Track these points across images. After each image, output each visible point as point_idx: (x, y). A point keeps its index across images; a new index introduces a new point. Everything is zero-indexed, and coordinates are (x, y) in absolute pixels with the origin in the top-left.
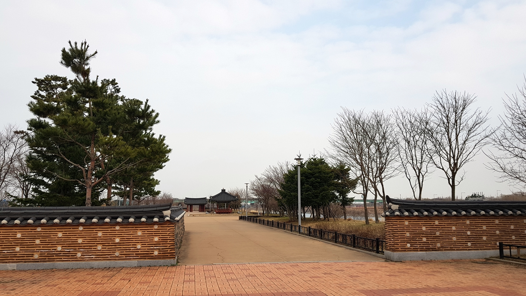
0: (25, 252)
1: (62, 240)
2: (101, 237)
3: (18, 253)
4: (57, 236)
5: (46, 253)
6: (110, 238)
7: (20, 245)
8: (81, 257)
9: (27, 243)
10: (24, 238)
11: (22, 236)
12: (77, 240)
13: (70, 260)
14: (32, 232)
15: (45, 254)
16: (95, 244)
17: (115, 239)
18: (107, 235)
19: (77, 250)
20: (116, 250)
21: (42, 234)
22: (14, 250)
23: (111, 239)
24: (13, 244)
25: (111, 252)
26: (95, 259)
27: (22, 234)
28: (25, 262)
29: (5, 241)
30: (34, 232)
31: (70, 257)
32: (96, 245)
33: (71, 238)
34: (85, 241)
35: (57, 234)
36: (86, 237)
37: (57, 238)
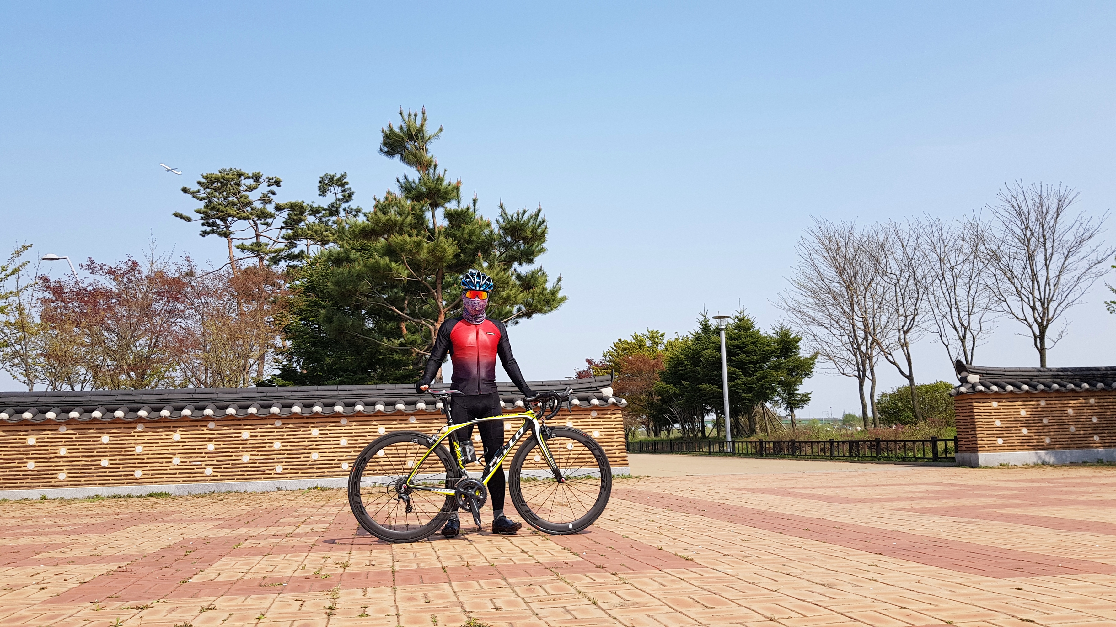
3: (382, 460)
21: (417, 427)
28: (394, 473)
30: (404, 424)
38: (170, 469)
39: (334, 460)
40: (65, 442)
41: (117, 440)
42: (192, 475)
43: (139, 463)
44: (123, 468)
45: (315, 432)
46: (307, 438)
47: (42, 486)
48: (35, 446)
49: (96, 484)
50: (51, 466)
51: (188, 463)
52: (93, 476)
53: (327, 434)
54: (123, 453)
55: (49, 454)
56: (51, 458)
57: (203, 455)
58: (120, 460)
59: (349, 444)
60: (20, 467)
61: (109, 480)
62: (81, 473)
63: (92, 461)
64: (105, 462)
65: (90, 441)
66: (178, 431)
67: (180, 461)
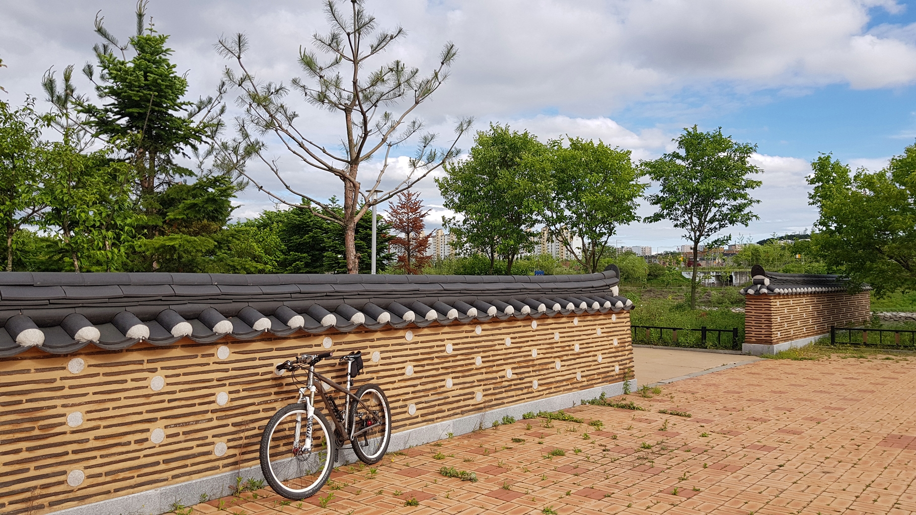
0: (460, 389)
1: (511, 353)
2: (558, 342)
3: (449, 394)
4: (504, 344)
5: (492, 387)
6: (569, 343)
7: (452, 373)
8: (539, 389)
9: (463, 366)
10: (458, 355)
11: (453, 350)
12: (530, 351)
13: (524, 399)
15: (490, 389)
16: (551, 357)
17: (573, 345)
18: (565, 337)
19: (532, 374)
20: (575, 369)
21: (482, 341)
22: (443, 386)
23: (570, 346)
24: (441, 371)
27: (454, 345)
28: (462, 413)
29: (427, 365)
30: (469, 337)
31: (524, 392)
32: (553, 360)
33: (520, 347)
34: (539, 354)
35: (504, 339)
36: (540, 344)
37: (505, 349)
38: (145, 456)
39: (399, 401)
42: (189, 462)
43: (74, 452)
45: (375, 355)
51: (181, 438)
57: (209, 415)
59: (415, 372)
66: (159, 369)
67: (163, 435)
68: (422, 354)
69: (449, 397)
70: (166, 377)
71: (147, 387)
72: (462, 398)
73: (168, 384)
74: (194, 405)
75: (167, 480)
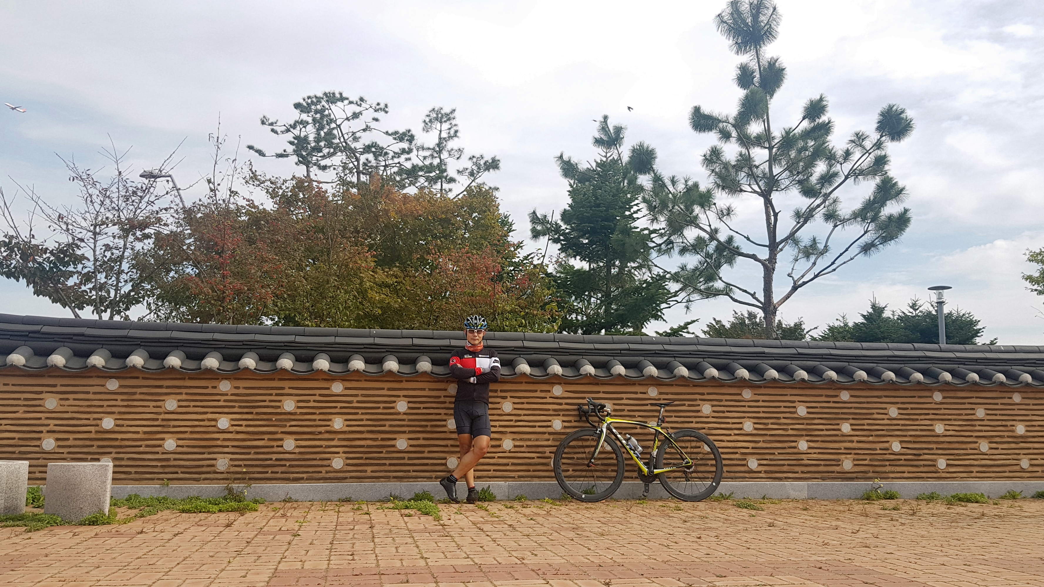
0: (819, 453)
1: (899, 425)
2: (983, 420)
3: (803, 456)
4: (886, 414)
5: (868, 457)
6: (1004, 423)
7: (807, 435)
8: (947, 471)
9: (822, 430)
10: (814, 418)
11: (808, 413)
12: (932, 425)
13: (922, 478)
14: (829, 402)
15: (866, 460)
16: (972, 436)
17: (1013, 426)
18: (996, 415)
19: (934, 452)
20: (1019, 454)
21: (851, 408)
22: (795, 448)
23: (1006, 426)
24: (791, 432)
25: (1009, 459)
26: (978, 475)
27: (808, 407)
28: (822, 478)
29: (772, 424)
30: (834, 402)
31: (922, 469)
32: (975, 440)
33: (917, 420)
34: (949, 430)
35: (886, 409)
36: (951, 420)
37: (888, 419)
38: (499, 457)
39: (736, 453)
40: (341, 408)
41: (419, 408)
42: (531, 468)
44: (429, 452)
45: (706, 409)
46: (695, 417)
47: (307, 479)
48: (295, 414)
49: (388, 477)
50: (321, 446)
52: (384, 464)
53: (723, 412)
54: (429, 429)
55: (317, 426)
56: (320, 433)
57: (546, 436)
58: (424, 439)
59: (756, 429)
60: (273, 447)
61: (409, 471)
62: (366, 459)
63: (383, 439)
64: (402, 444)
65: (379, 408)
66: (508, 397)
67: (512, 445)
68: (763, 412)
69: (802, 460)
70: (514, 403)
71: (500, 409)
72: (822, 463)
73: (515, 409)
74: (535, 427)
75: (514, 477)
